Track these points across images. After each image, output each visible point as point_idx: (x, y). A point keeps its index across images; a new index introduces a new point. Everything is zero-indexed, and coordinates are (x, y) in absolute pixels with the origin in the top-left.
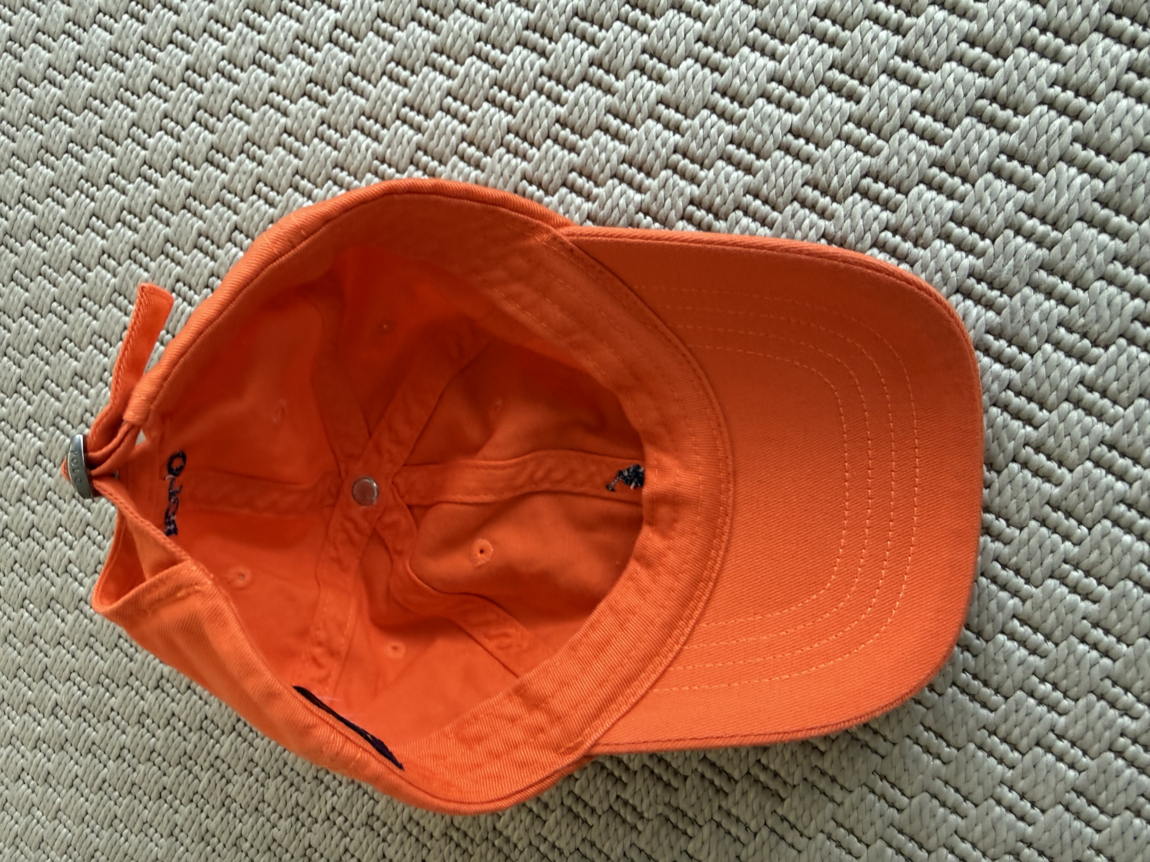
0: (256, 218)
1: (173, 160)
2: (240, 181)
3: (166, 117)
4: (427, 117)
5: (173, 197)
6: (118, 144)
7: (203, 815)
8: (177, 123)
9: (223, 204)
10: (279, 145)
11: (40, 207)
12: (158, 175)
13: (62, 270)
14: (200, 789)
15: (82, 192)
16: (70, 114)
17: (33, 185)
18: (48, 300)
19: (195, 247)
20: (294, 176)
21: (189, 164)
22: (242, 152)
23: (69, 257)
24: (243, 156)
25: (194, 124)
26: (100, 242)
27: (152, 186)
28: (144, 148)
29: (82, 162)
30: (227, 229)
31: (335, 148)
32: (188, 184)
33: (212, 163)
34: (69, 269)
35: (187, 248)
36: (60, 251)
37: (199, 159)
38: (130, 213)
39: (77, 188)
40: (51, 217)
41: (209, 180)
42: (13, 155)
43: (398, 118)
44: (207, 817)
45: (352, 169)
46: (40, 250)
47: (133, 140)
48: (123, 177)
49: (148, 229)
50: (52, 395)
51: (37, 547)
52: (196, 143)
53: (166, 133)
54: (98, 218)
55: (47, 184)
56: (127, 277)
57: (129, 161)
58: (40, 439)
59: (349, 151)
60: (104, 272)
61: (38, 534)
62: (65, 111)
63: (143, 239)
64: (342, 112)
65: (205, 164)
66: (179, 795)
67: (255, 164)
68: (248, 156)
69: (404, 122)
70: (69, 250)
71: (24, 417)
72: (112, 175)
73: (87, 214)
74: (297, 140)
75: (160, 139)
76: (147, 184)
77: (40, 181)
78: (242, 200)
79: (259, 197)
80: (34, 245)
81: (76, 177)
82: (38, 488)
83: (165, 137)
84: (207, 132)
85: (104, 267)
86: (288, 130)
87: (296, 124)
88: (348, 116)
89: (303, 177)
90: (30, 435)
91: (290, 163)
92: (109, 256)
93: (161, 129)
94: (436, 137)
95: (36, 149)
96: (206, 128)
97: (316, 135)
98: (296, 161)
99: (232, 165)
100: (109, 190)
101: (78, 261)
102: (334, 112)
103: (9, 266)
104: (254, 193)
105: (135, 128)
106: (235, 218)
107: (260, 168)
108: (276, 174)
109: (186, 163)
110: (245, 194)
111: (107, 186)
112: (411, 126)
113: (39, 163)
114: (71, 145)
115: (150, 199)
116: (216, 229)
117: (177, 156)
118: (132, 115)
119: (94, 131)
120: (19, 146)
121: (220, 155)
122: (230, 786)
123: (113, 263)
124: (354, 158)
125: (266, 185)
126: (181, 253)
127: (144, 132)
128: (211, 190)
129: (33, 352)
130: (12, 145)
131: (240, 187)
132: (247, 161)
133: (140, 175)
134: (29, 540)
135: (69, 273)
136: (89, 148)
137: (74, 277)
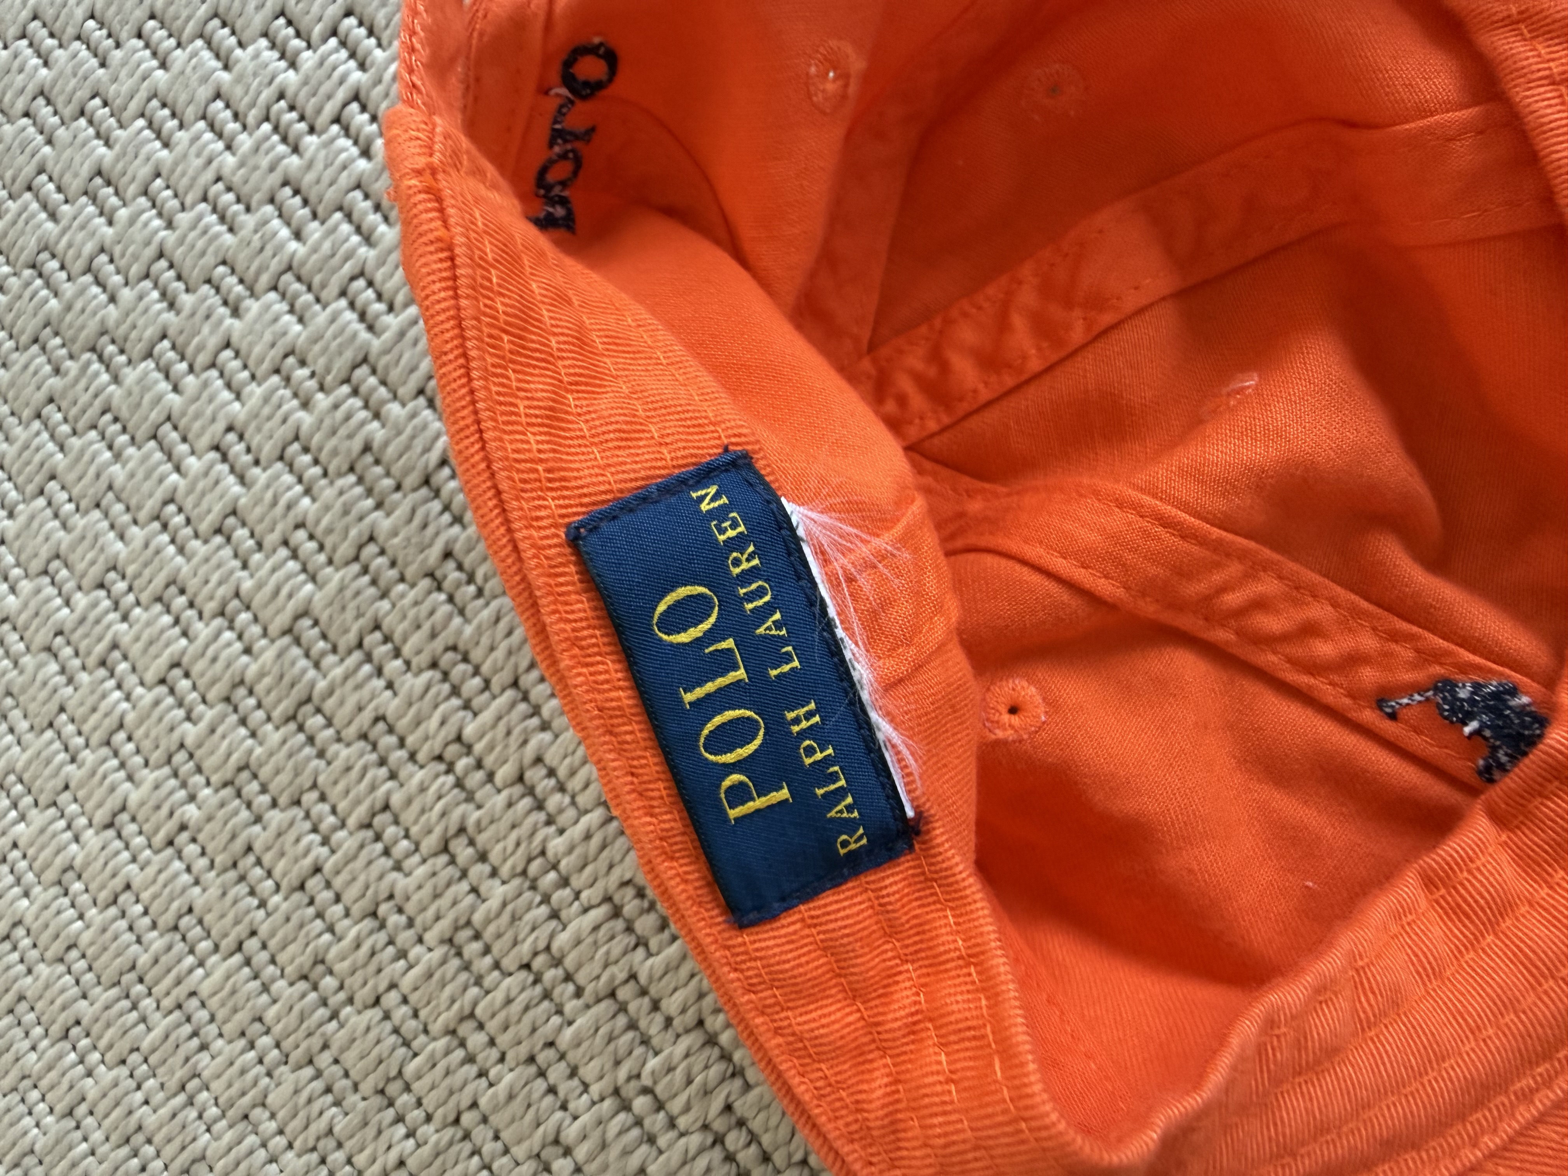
7: (139, 1096)
14: (145, 1045)
44: (146, 1102)
66: (102, 1044)
122: (205, 1057)
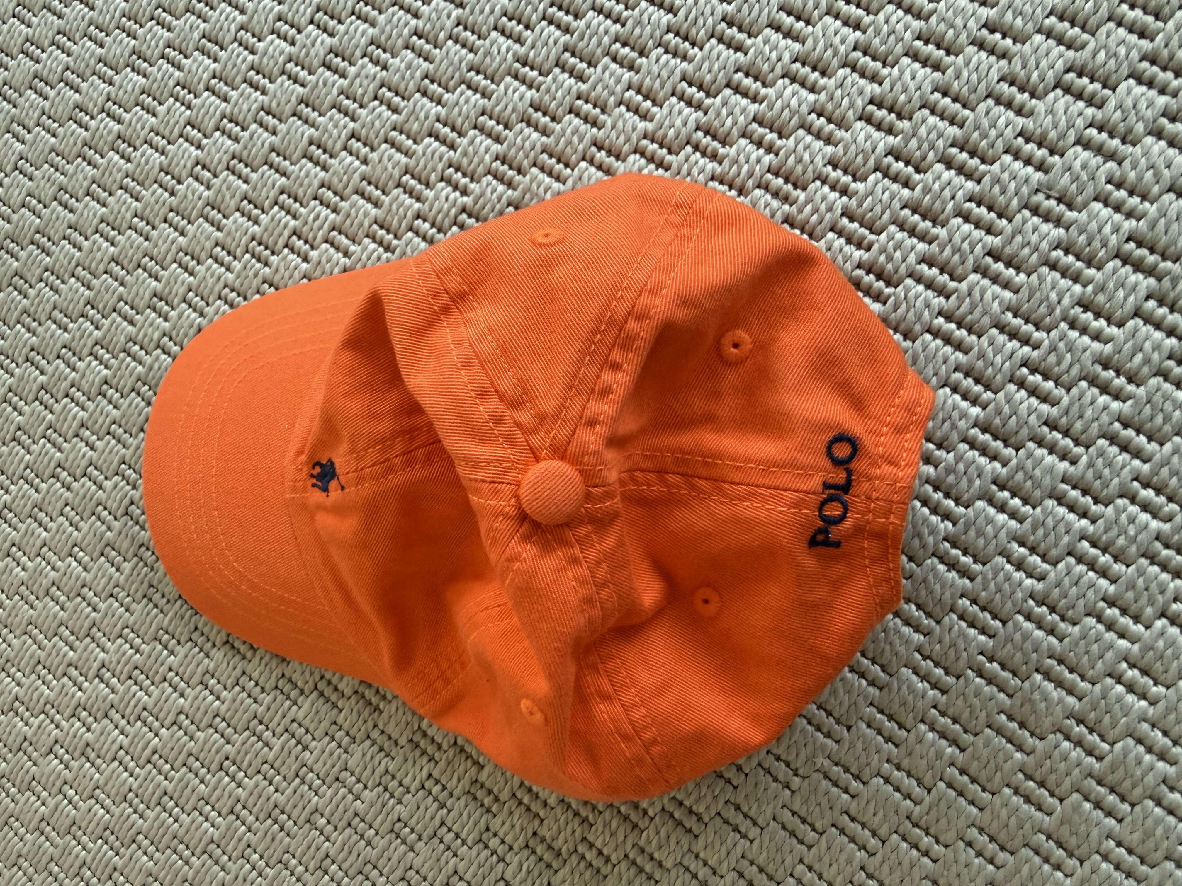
0: (377, 123)
1: (285, 64)
2: (361, 86)
3: (280, 20)
4: (576, 17)
5: (283, 103)
6: (222, 48)
8: (292, 26)
9: (340, 111)
10: (407, 48)
11: (127, 116)
12: (267, 81)
13: (147, 183)
15: (177, 100)
16: (169, 18)
17: (121, 92)
18: (129, 215)
19: (304, 156)
20: (423, 80)
21: (303, 68)
22: (364, 55)
23: (157, 169)
24: (366, 59)
25: (311, 27)
26: (194, 152)
27: (258, 93)
28: (253, 52)
29: (179, 68)
30: (343, 135)
31: (471, 51)
32: (300, 89)
33: (329, 68)
34: (155, 182)
35: (295, 157)
36: (147, 163)
37: (316, 63)
38: (231, 121)
39: (172, 96)
40: (139, 126)
41: (325, 84)
42: (100, 61)
43: (544, 18)
45: (489, 71)
46: (122, 162)
47: (240, 44)
48: (226, 84)
49: (251, 138)
50: (125, 319)
51: (94, 487)
52: (313, 46)
53: (279, 36)
54: (193, 127)
55: (137, 90)
56: (224, 188)
57: (235, 65)
58: (106, 367)
59: (487, 53)
60: (196, 184)
61: (96, 473)
62: (164, 14)
63: (245, 148)
64: (482, 12)
65: (321, 69)
67: (378, 68)
68: (371, 60)
69: (551, 23)
70: (158, 161)
71: (90, 343)
72: (213, 81)
73: (182, 122)
74: (427, 42)
75: (272, 42)
76: (252, 90)
77: (129, 88)
78: (361, 106)
79: (381, 103)
80: (117, 157)
81: (171, 83)
82: (100, 421)
83: (277, 41)
84: (325, 35)
85: (197, 179)
86: (419, 32)
87: (428, 25)
88: (488, 17)
89: (432, 82)
90: (95, 363)
91: (419, 66)
92: (204, 167)
93: (273, 33)
94: (586, 37)
95: (126, 54)
96: (325, 30)
97: (450, 37)
98: (425, 65)
99: (352, 70)
100: (208, 97)
101: (167, 173)
102: (472, 13)
103: (85, 179)
104: (376, 98)
105: (243, 32)
106: (352, 125)
107: (384, 72)
108: (403, 78)
109: (299, 68)
110: (366, 99)
111: (206, 94)
112: (558, 27)
113: (129, 69)
114: (167, 50)
115: (255, 106)
116: (330, 136)
117: (290, 61)
118: (241, 18)
119: (196, 35)
120: (108, 51)
121: (339, 59)
123: (207, 174)
124: (493, 60)
125: (390, 90)
126: (287, 163)
127: (253, 36)
128: (327, 95)
129: (106, 272)
130: (99, 51)
131: (360, 91)
132: (370, 65)
133: (245, 81)
134: (85, 479)
135: (156, 186)
136: (188, 52)
137: (160, 190)
